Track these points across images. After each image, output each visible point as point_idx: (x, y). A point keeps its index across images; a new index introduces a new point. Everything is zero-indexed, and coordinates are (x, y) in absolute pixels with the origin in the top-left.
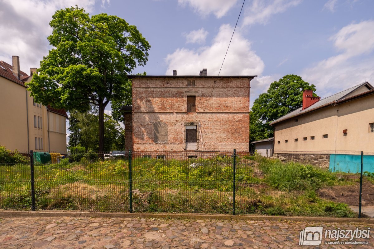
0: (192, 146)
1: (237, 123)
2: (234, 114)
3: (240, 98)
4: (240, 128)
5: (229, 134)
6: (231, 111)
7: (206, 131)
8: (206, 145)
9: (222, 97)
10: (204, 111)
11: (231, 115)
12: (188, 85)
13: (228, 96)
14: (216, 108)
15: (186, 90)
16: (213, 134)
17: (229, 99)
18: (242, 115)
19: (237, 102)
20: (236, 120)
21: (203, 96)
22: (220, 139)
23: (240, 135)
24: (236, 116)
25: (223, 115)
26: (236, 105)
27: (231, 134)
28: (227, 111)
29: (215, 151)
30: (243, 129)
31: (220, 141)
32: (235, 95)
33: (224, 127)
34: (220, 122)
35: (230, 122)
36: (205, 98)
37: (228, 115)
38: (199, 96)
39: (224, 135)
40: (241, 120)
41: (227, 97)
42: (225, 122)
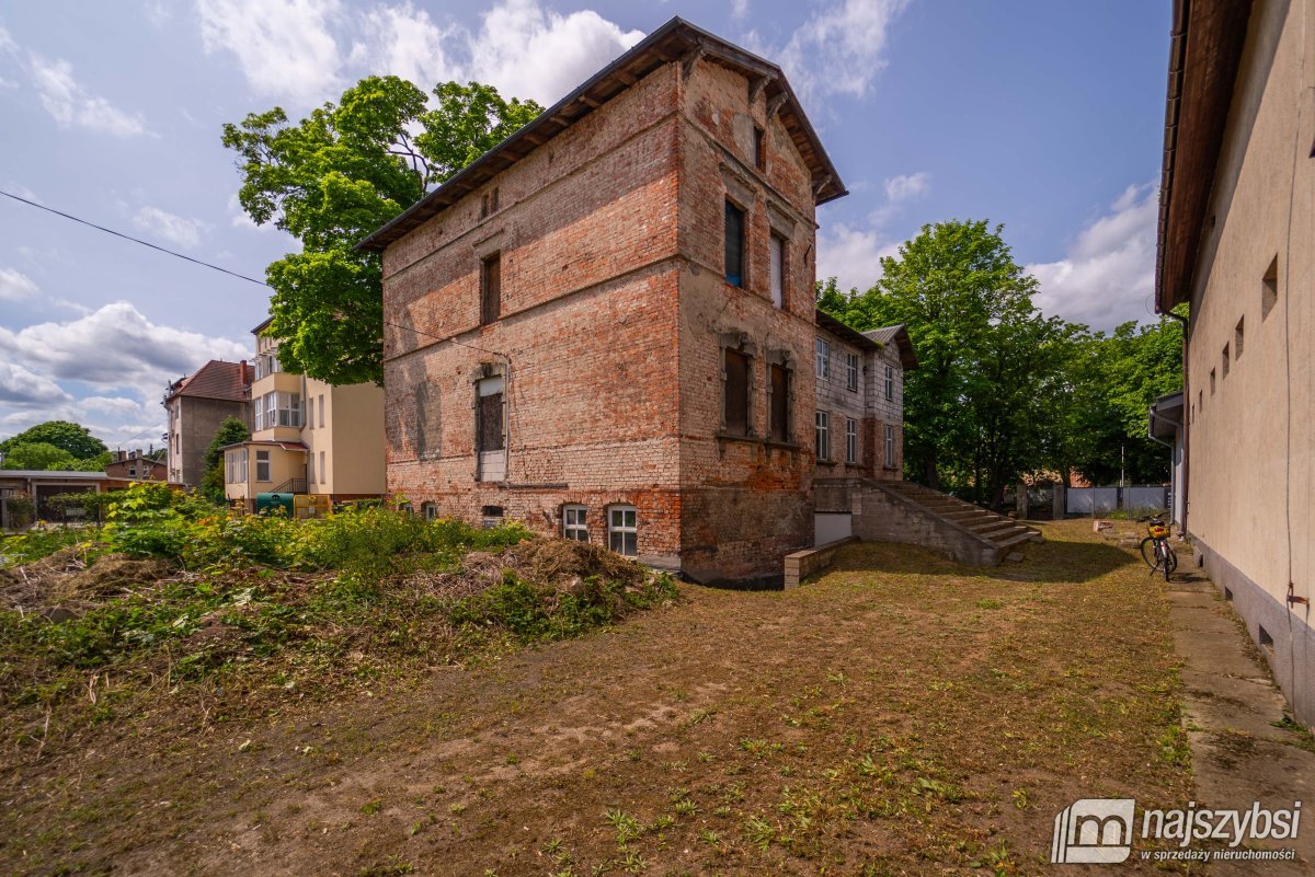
0: (495, 466)
1: (625, 333)
2: (615, 287)
3: (638, 196)
4: (640, 358)
5: (597, 393)
6: (605, 274)
7: (526, 394)
8: (529, 458)
9: (575, 219)
10: (521, 309)
11: (604, 297)
12: (484, 213)
13: (592, 204)
14: (555, 280)
15: (478, 236)
16: (548, 403)
17: (599, 215)
18: (642, 286)
19: (624, 218)
20: (622, 320)
21: (521, 239)
22: (569, 423)
23: (640, 393)
24: (621, 294)
25: (577, 306)
26: (622, 238)
27: (603, 395)
28: (590, 281)
29: (552, 487)
30: (651, 359)
31: (567, 435)
32: (620, 185)
33: (581, 362)
34: (567, 342)
35: (600, 333)
36: (524, 247)
37: (594, 300)
38: (507, 249)
39: (579, 406)
40: (641, 311)
41: (590, 212)
42: (582, 341)
